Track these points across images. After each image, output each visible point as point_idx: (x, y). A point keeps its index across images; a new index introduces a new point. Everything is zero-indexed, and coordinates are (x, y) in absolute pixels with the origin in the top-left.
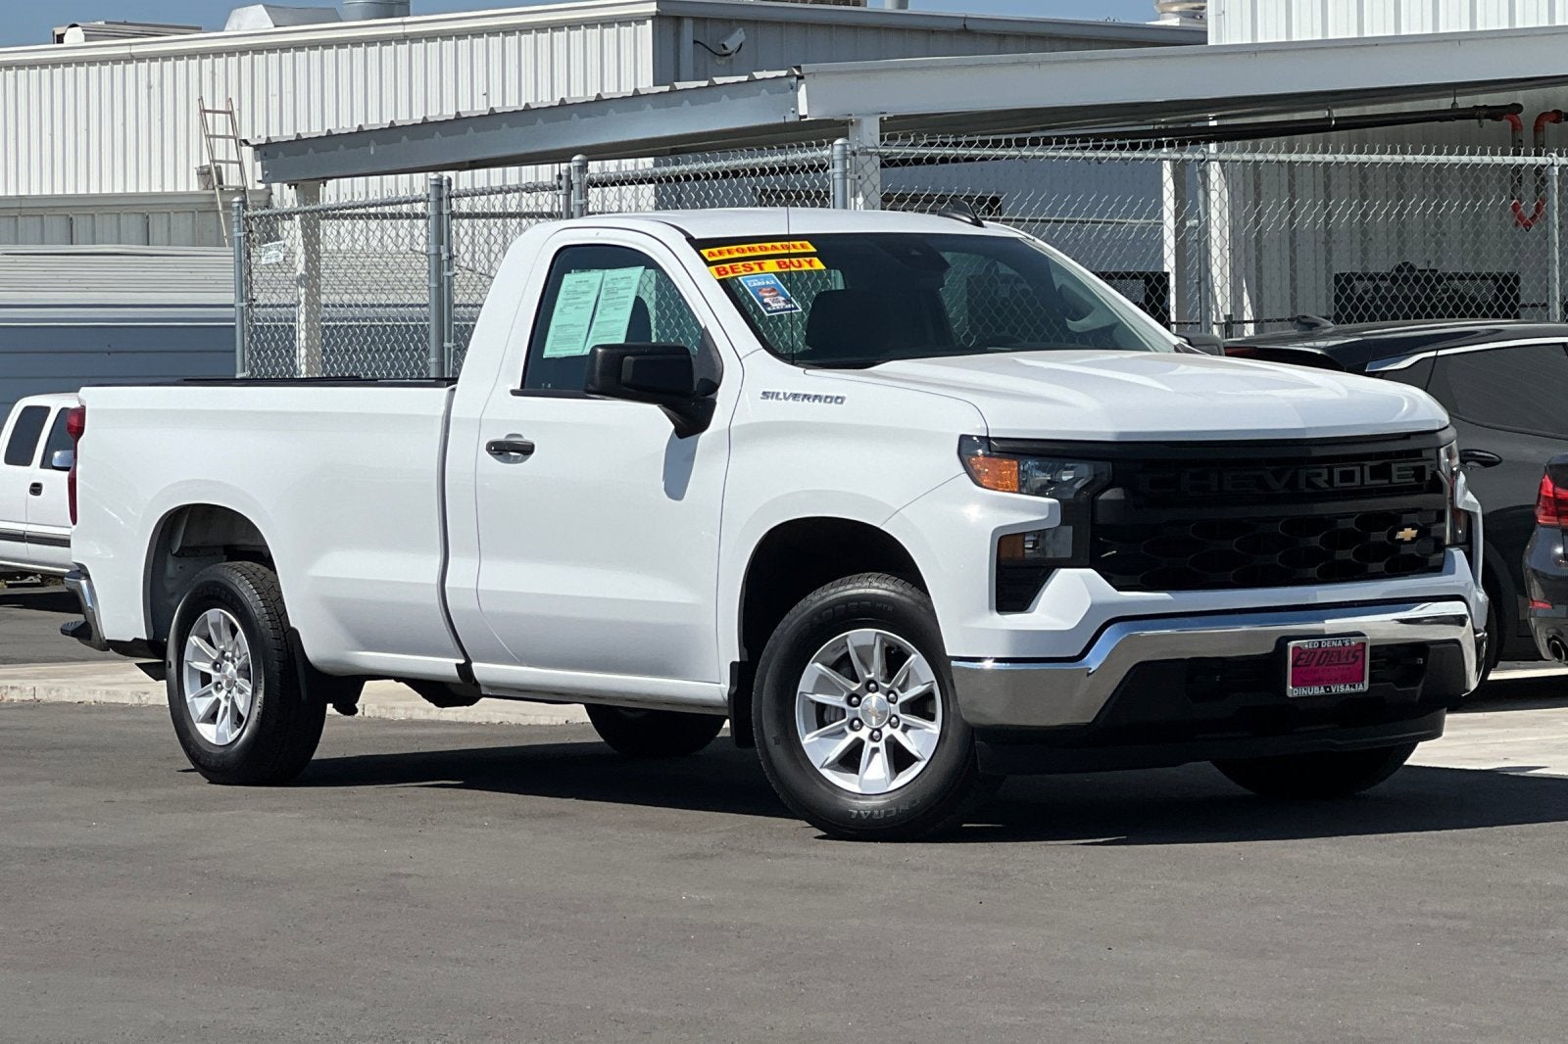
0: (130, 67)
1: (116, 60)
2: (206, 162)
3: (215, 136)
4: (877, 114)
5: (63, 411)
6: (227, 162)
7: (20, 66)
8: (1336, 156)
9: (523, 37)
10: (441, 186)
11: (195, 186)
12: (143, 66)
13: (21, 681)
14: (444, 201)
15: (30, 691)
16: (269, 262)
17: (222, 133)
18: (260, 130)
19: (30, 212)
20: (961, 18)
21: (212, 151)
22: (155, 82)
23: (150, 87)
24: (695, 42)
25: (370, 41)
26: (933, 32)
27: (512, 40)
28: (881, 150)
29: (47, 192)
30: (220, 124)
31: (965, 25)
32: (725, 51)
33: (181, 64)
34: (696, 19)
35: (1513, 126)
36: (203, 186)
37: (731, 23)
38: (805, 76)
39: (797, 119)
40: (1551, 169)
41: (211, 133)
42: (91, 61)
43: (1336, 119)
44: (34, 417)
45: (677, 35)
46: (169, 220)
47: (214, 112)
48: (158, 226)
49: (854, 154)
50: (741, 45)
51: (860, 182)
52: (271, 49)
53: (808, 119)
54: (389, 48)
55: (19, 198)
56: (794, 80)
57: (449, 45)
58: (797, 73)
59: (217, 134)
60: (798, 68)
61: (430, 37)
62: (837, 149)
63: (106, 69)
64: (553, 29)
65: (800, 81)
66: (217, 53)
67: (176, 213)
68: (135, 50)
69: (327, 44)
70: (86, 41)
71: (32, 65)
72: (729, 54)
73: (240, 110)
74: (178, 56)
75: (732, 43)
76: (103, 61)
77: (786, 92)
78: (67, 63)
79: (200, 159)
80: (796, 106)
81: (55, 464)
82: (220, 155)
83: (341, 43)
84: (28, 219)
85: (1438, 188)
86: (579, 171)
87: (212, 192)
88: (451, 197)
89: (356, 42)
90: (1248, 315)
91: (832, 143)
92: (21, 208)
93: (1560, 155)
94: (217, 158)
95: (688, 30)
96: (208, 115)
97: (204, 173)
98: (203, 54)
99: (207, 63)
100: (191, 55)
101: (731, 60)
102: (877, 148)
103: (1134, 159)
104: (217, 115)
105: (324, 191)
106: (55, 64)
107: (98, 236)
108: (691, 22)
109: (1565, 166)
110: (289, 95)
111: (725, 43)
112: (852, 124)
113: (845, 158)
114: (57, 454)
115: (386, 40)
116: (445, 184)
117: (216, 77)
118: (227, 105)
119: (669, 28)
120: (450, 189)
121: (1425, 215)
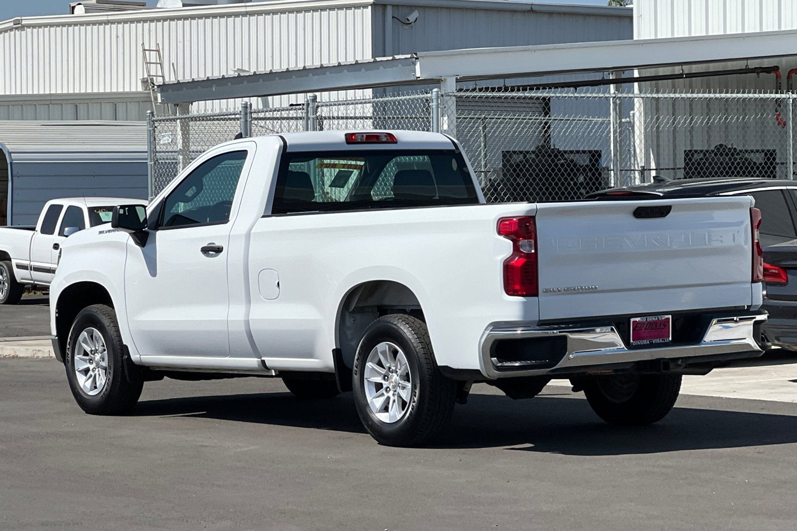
0: (108, 27)
1: (100, 23)
2: (146, 76)
3: (150, 63)
4: (454, 76)
5: (70, 208)
6: (157, 76)
7: (51, 25)
8: (681, 94)
9: (306, 14)
10: (247, 107)
11: (140, 89)
12: (114, 26)
13: (43, 347)
14: (248, 114)
15: (47, 352)
16: (164, 142)
17: (154, 61)
18: (174, 60)
19: (55, 102)
20: (530, 4)
21: (148, 72)
22: (120, 34)
23: (117, 37)
24: (393, 17)
25: (229, 15)
26: (515, 11)
27: (301, 15)
28: (456, 94)
29: (65, 92)
30: (153, 57)
31: (532, 8)
32: (408, 22)
33: (133, 25)
34: (393, 6)
35: (777, 76)
36: (144, 89)
37: (412, 8)
38: (419, 58)
39: (416, 79)
40: (788, 100)
41: (148, 61)
42: (88, 24)
43: (685, 74)
44: (56, 209)
45: (384, 14)
46: (127, 106)
47: (150, 50)
48: (121, 109)
49: (442, 96)
50: (417, 19)
51: (446, 109)
52: (179, 18)
53: (421, 78)
54: (238, 18)
55: (51, 95)
56: (414, 59)
57: (268, 17)
58: (415, 56)
59: (151, 62)
60: (416, 54)
61: (259, 13)
62: (434, 93)
63: (95, 27)
64: (321, 10)
65: (417, 60)
66: (152, 20)
67: (130, 102)
68: (110, 18)
69: (207, 16)
70: (85, 13)
71: (58, 25)
72: (411, 24)
73: (163, 49)
74: (132, 21)
75: (412, 18)
76: (94, 23)
77: (410, 65)
78: (76, 24)
79: (142, 74)
80: (415, 71)
81: (65, 234)
82: (153, 73)
83: (214, 16)
84: (55, 106)
85: (726, 110)
86: (312, 102)
87: (149, 91)
88: (251, 113)
89: (222, 16)
90: (653, 166)
91: (432, 90)
92: (51, 100)
93: (793, 93)
94: (151, 74)
95: (389, 11)
96: (147, 52)
97: (144, 82)
98: (145, 20)
99: (146, 25)
100: (138, 21)
101: (412, 27)
102: (454, 93)
103: (581, 97)
104: (151, 52)
105: (191, 108)
106: (69, 25)
107: (90, 115)
108: (391, 7)
109: (795, 99)
110: (188, 42)
111: (409, 18)
112: (442, 81)
113: (438, 98)
114: (66, 229)
115: (236, 15)
116: (248, 106)
117: (151, 32)
118: (156, 47)
119: (380, 9)
120: (251, 109)
121: (720, 122)
